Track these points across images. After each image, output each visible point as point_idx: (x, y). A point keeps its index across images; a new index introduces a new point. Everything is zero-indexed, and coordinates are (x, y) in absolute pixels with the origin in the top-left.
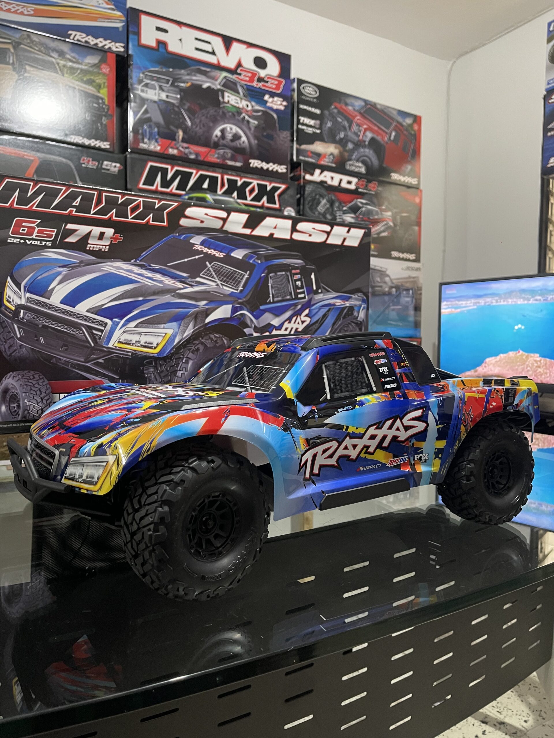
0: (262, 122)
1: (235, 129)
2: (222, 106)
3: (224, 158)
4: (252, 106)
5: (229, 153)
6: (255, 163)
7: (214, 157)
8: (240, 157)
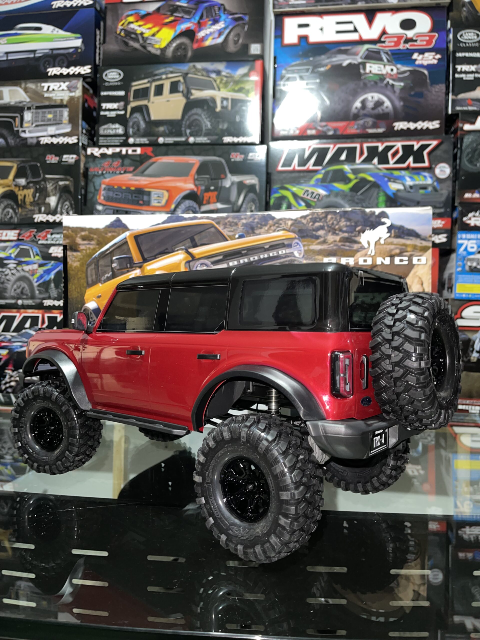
0: (409, 82)
1: (377, 96)
2: (363, 77)
3: (364, 127)
4: (398, 69)
5: (370, 121)
6: (400, 125)
7: (353, 129)
8: (383, 123)
